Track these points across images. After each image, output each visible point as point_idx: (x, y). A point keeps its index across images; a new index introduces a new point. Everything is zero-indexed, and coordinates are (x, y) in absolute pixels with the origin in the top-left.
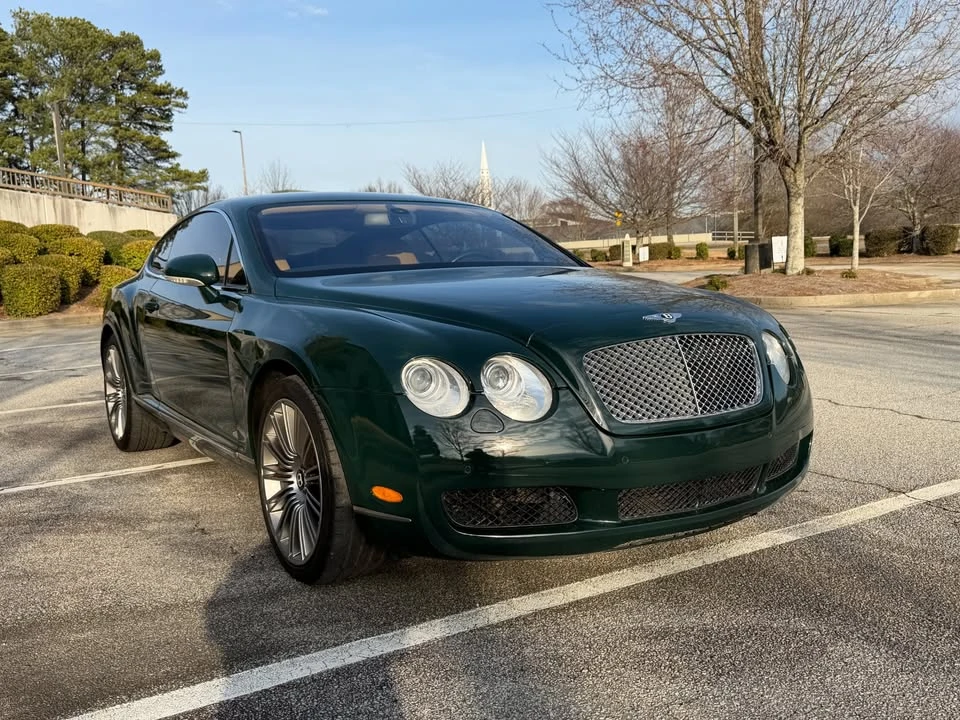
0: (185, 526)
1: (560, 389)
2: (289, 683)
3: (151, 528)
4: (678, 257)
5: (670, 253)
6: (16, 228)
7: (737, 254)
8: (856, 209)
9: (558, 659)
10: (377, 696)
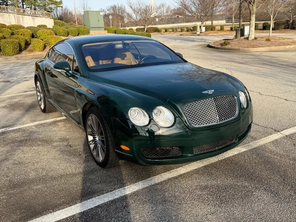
0: (65, 144)
1: (177, 117)
2: (98, 206)
3: (55, 144)
4: (214, 30)
5: (212, 29)
6: (3, 26)
7: (233, 29)
8: (272, 17)
9: (175, 196)
10: (123, 211)
